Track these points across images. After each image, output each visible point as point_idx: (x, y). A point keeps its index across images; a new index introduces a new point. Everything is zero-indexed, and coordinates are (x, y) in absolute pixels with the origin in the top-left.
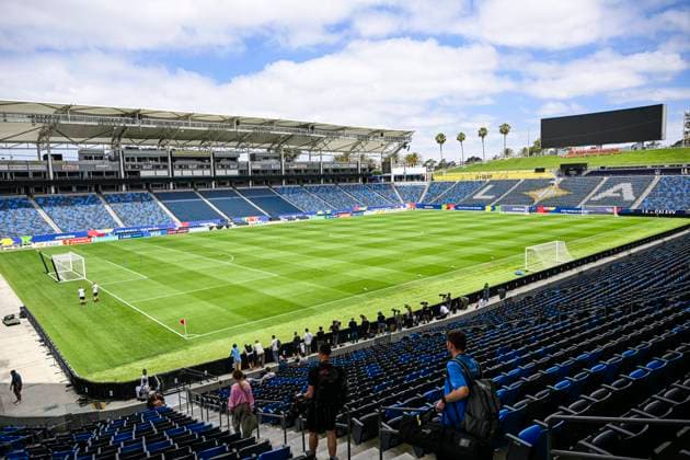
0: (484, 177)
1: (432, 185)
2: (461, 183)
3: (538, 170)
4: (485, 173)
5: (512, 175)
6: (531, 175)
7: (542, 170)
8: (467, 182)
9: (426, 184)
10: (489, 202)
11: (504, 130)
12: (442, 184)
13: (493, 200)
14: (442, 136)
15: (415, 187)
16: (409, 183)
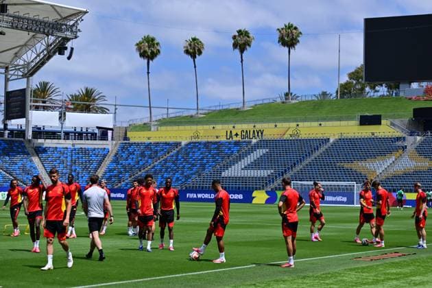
0: (246, 134)
1: (123, 148)
2: (193, 146)
3: (365, 121)
4: (245, 127)
5: (309, 130)
6: (352, 129)
7: (375, 120)
8: (207, 144)
9: (110, 145)
10: (260, 184)
11: (289, 39)
12: (148, 146)
13: (270, 179)
14: (151, 41)
15: (85, 152)
16: (68, 144)
